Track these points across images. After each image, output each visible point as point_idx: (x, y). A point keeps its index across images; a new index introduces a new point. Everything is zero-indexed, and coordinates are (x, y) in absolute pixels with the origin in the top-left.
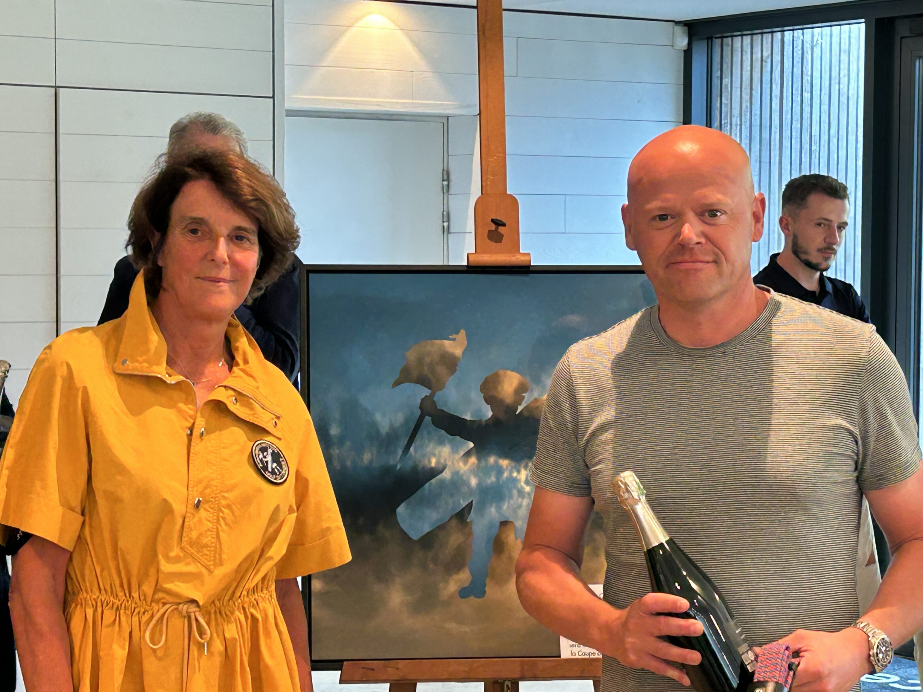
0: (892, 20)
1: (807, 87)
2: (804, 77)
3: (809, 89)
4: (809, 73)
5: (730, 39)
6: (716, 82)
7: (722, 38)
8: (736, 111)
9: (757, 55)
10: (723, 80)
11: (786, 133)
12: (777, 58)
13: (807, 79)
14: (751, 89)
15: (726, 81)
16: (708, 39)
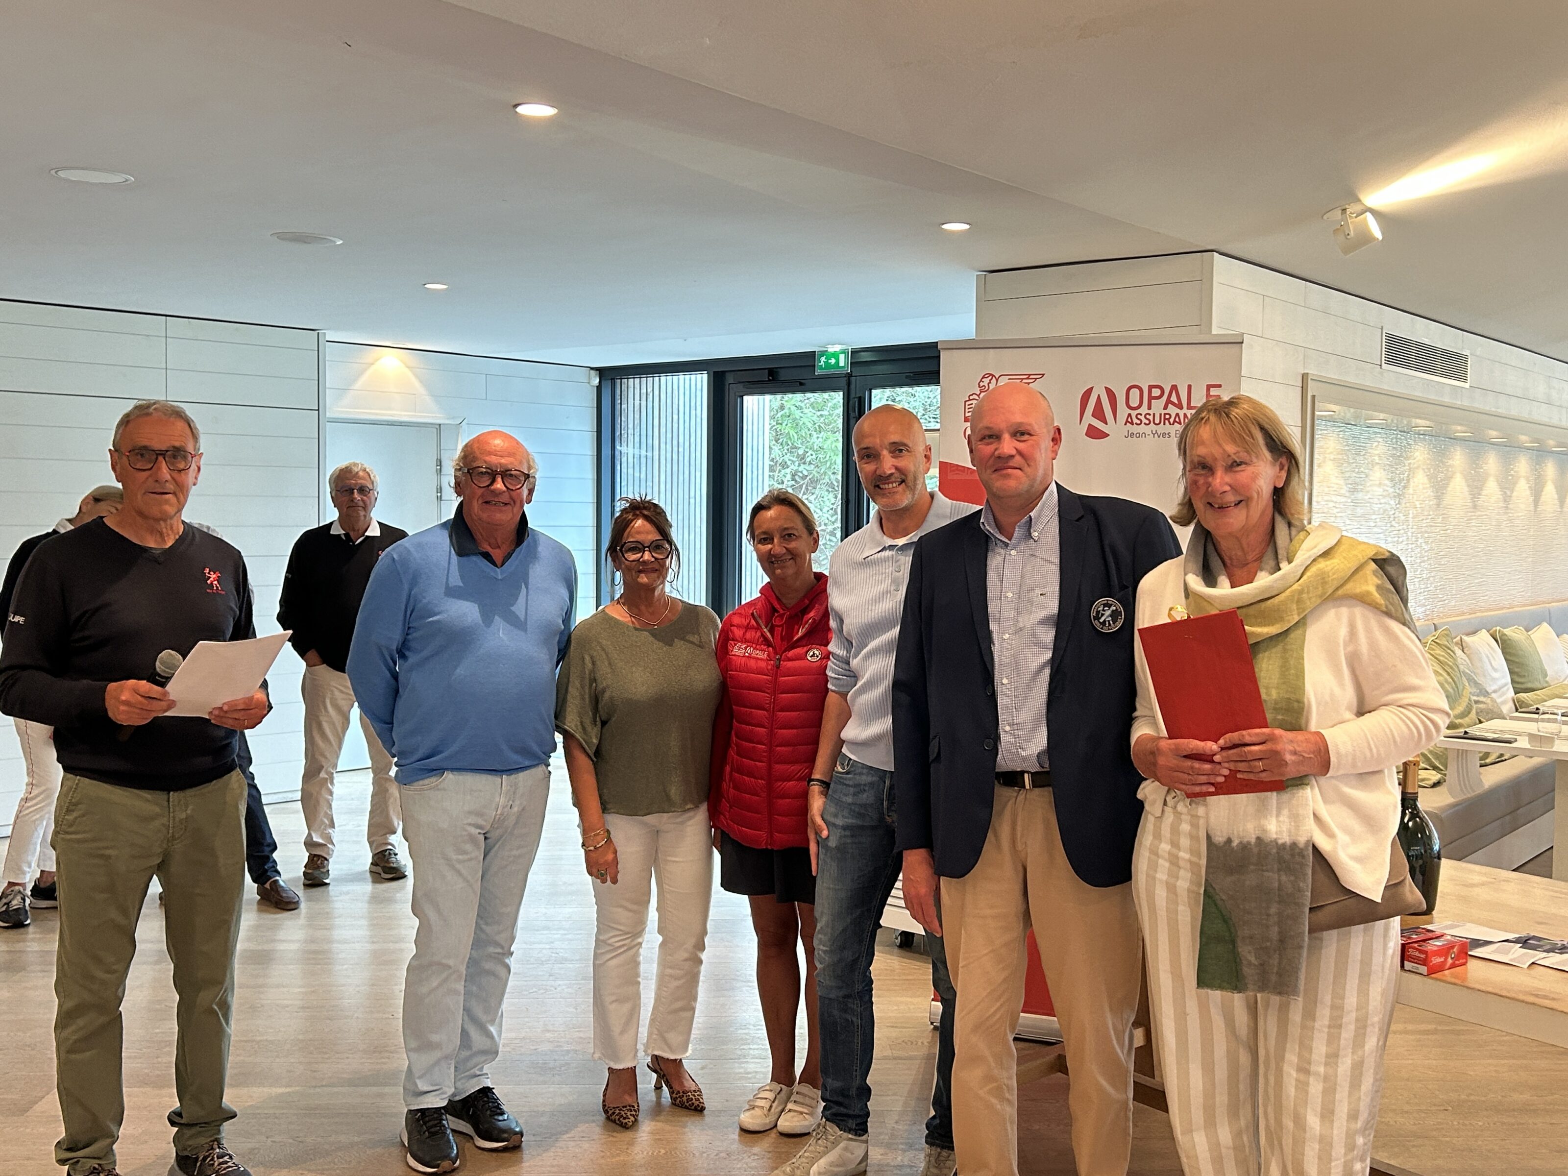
0: (724, 372)
1: (675, 411)
4: (677, 403)
5: (626, 380)
6: (618, 407)
7: (621, 379)
8: (631, 426)
9: (644, 391)
11: (663, 440)
12: (656, 392)
16: (612, 380)
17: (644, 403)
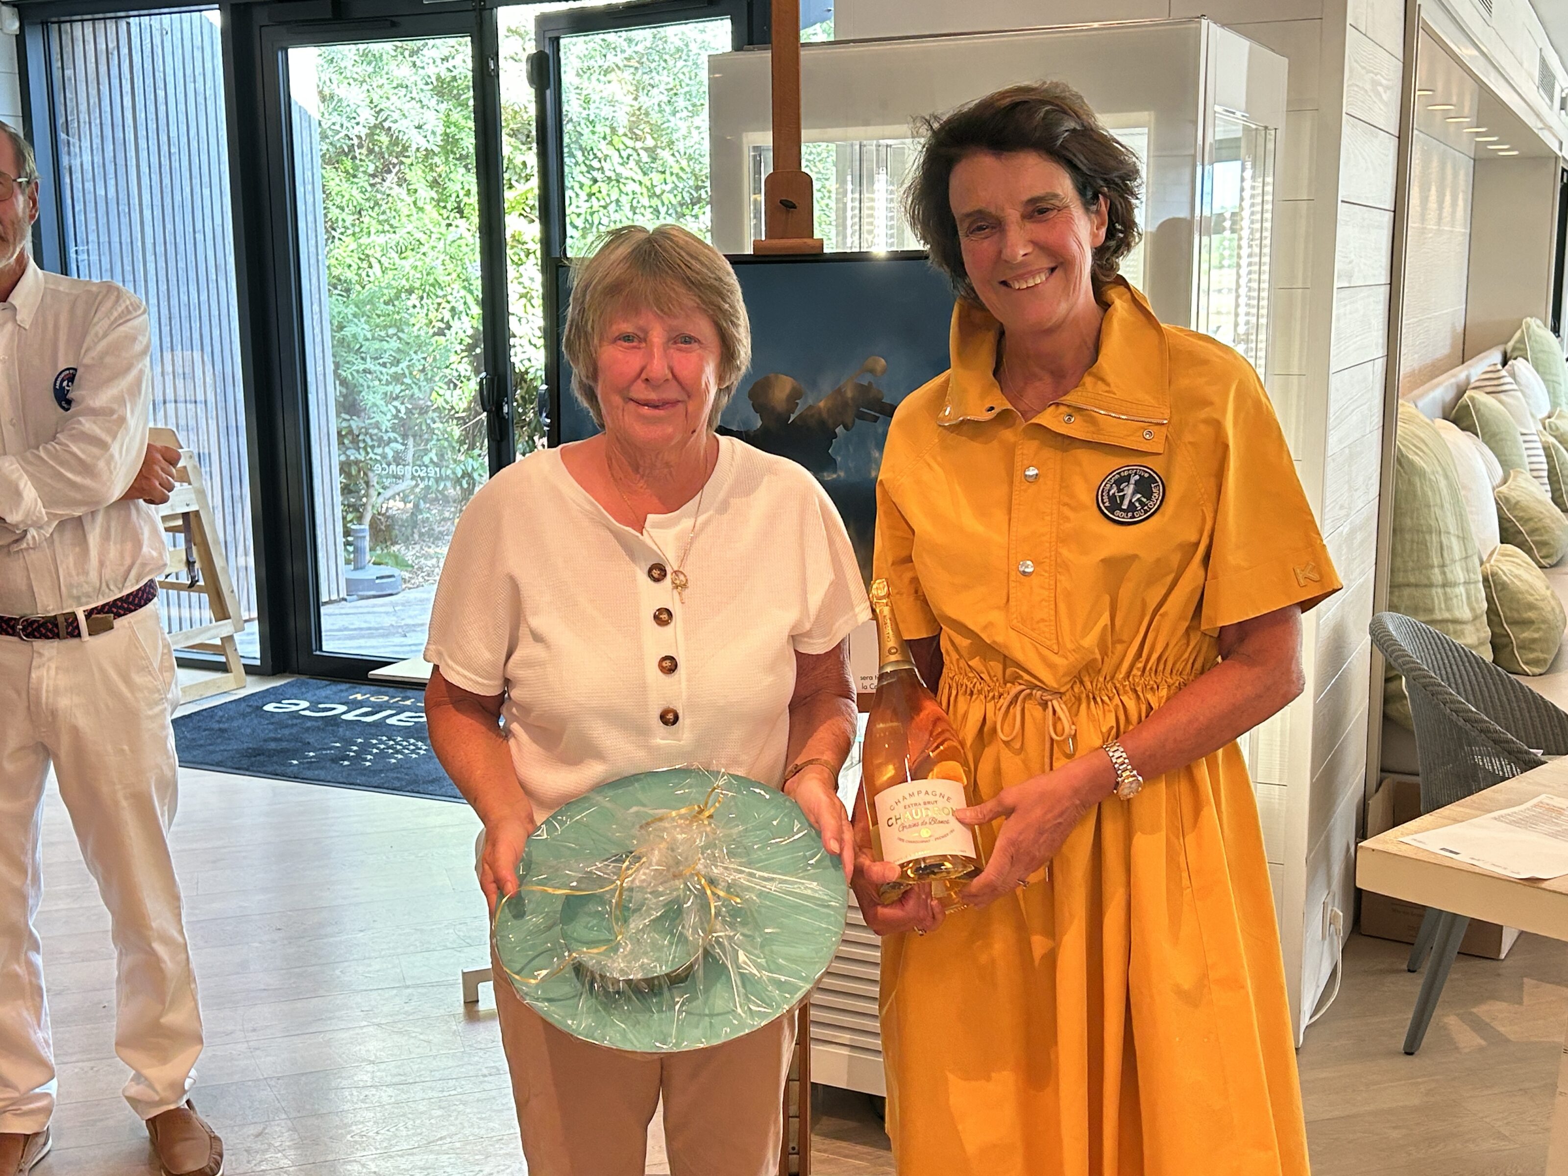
1: (160, 84)
2: (157, 74)
3: (162, 86)
4: (161, 69)
5: (68, 24)
6: (57, 74)
7: (60, 23)
8: (83, 107)
9: (102, 46)
10: (66, 72)
11: (142, 133)
12: (124, 51)
13: (159, 75)
14: (98, 84)
15: (69, 73)
16: (42, 23)
17: (103, 69)
